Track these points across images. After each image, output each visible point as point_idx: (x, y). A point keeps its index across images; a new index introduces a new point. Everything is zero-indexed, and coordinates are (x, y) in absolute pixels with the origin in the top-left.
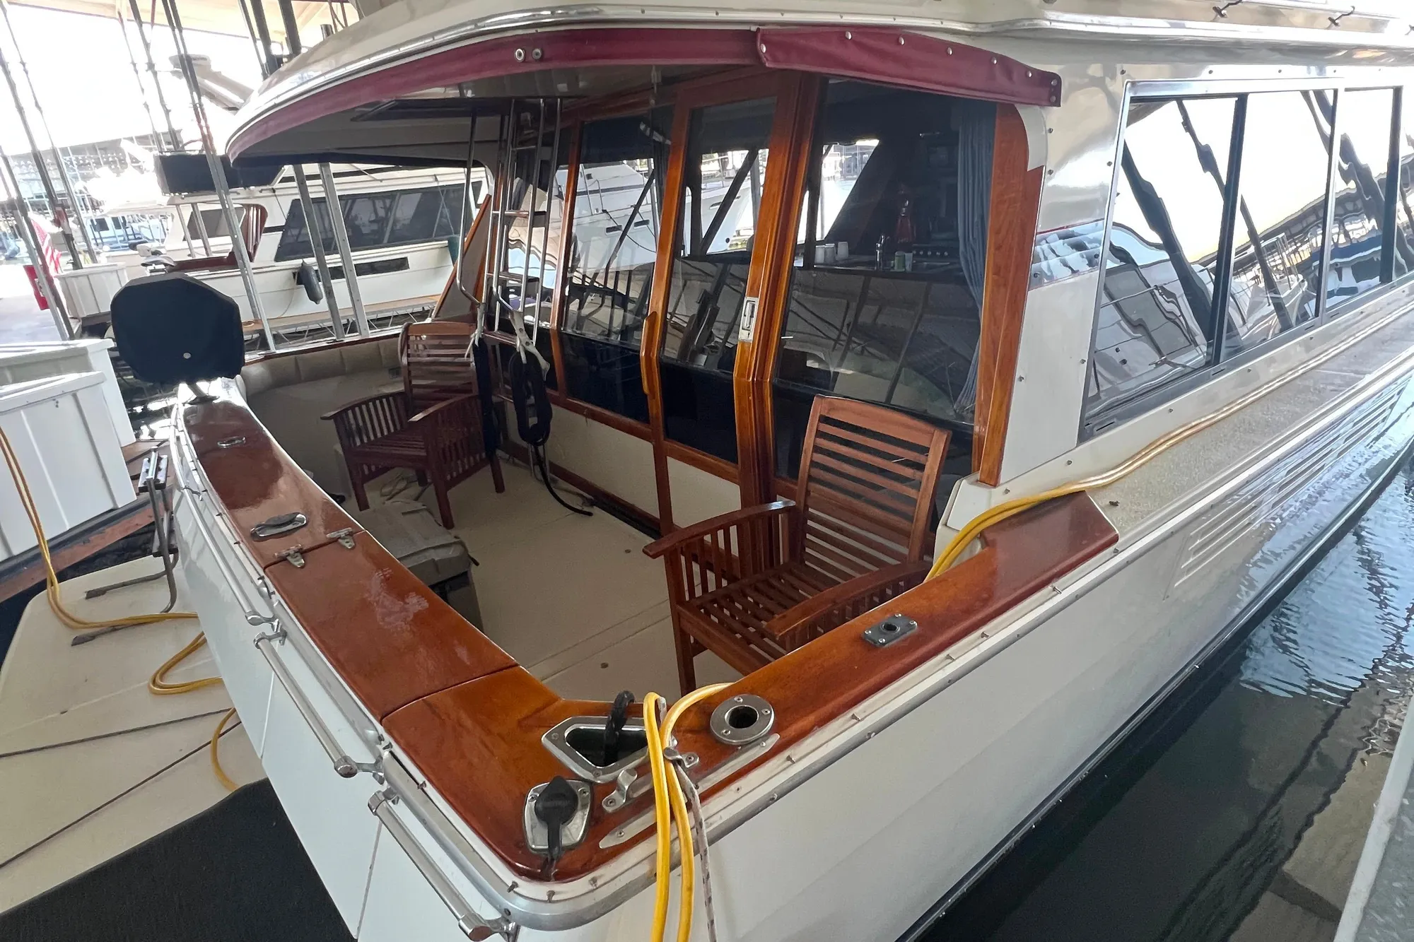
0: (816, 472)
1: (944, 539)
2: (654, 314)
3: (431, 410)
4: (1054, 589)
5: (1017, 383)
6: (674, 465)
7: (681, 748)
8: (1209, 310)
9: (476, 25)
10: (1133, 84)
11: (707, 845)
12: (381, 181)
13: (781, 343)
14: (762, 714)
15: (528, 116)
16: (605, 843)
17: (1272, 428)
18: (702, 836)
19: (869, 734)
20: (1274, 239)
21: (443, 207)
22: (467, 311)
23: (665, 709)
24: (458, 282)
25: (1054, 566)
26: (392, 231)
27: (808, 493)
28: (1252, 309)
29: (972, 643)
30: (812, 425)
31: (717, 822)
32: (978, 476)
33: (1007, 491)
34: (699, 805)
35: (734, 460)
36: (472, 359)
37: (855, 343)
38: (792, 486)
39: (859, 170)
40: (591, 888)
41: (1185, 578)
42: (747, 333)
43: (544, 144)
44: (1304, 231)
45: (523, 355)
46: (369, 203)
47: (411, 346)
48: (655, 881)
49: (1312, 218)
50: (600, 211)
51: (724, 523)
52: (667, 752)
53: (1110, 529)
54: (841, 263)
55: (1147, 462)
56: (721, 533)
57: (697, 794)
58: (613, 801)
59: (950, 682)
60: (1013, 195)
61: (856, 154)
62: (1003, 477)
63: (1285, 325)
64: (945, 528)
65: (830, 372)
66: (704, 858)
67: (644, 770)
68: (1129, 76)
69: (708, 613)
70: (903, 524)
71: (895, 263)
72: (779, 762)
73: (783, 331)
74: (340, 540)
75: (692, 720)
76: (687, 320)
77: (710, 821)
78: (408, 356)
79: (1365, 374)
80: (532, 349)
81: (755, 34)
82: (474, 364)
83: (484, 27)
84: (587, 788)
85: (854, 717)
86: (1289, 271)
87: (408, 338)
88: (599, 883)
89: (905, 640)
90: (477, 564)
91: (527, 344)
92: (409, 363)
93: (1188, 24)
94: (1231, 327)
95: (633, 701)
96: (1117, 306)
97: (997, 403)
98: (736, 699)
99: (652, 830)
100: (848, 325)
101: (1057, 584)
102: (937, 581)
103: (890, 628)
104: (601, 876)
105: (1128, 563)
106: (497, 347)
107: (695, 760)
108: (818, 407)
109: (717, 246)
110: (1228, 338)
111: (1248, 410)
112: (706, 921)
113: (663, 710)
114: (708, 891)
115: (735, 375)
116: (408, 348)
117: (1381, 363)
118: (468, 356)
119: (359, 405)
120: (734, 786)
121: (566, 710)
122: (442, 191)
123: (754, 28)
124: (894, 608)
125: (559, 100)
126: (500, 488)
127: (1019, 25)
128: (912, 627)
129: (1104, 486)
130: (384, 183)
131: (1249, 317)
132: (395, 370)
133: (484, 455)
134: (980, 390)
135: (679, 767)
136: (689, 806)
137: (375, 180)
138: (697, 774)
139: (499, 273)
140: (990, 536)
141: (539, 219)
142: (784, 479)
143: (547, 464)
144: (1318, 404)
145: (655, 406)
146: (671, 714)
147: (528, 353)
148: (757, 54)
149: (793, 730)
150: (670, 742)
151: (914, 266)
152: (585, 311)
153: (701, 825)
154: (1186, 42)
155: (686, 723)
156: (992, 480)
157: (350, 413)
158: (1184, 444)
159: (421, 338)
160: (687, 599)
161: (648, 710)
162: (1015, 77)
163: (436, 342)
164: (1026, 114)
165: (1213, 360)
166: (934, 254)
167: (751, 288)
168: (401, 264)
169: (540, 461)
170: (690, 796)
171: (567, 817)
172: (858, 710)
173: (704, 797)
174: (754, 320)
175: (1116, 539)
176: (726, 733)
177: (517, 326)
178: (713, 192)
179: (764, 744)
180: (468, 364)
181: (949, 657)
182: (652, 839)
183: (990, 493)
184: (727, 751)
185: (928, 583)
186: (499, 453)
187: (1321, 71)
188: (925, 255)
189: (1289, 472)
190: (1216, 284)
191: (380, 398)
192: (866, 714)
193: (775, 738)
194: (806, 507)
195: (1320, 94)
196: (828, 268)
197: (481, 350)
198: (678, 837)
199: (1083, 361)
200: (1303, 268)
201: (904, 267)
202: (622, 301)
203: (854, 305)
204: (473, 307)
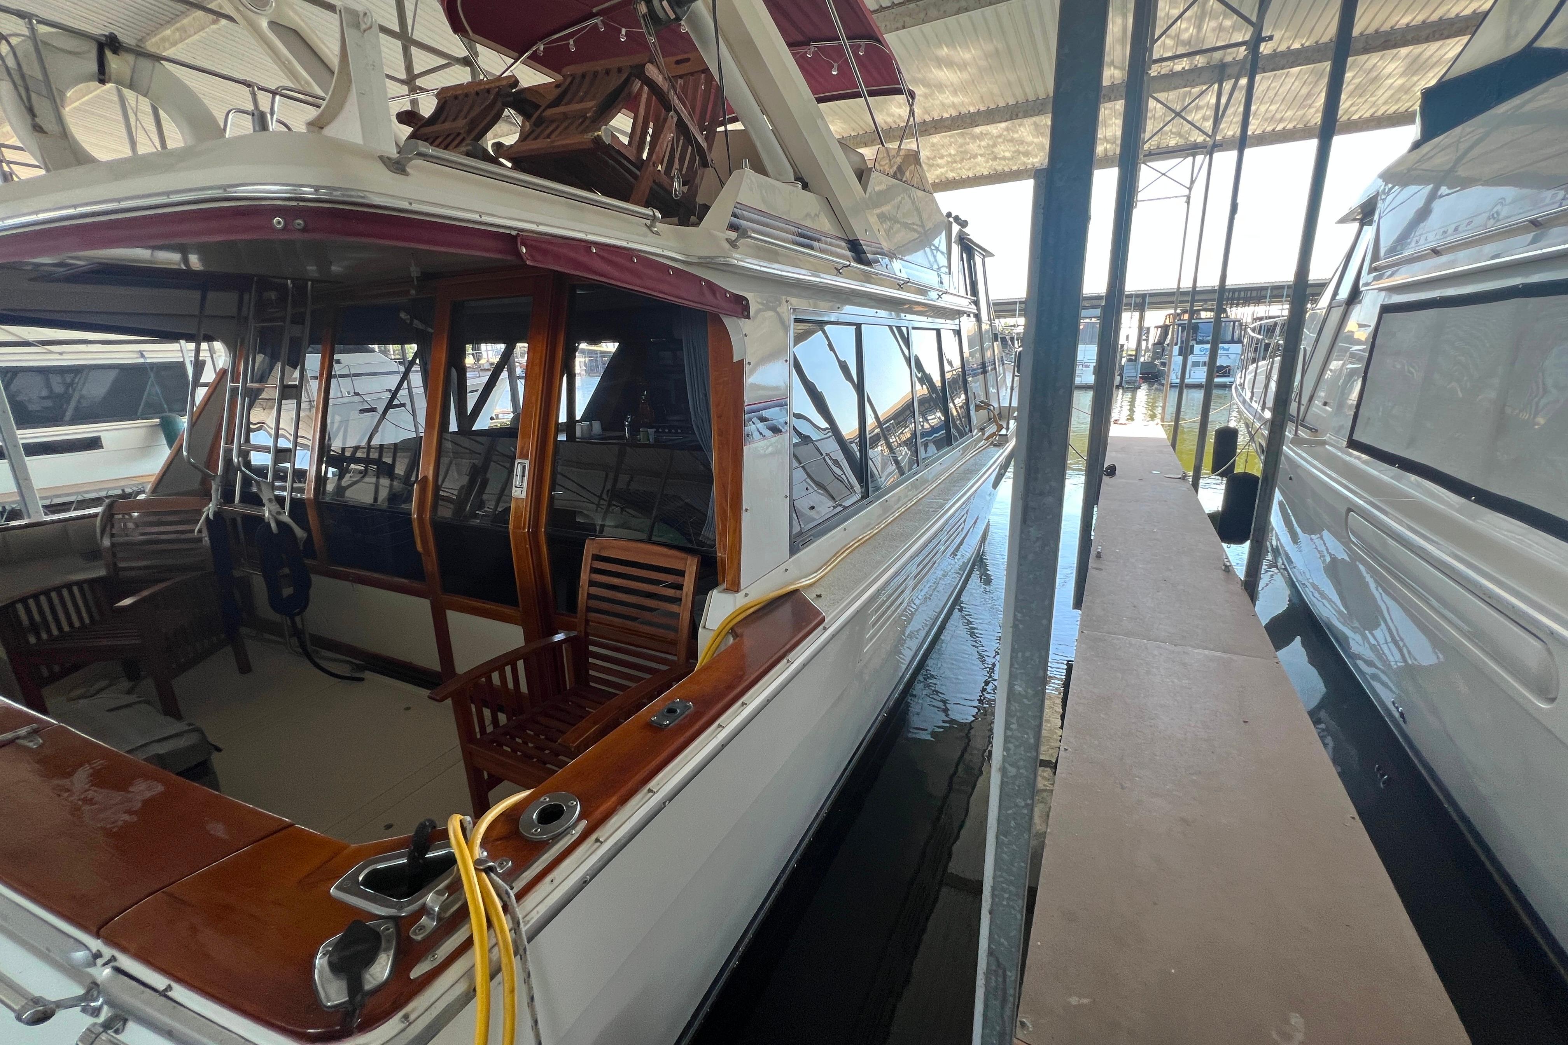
0: (593, 603)
1: (705, 640)
2: (425, 478)
3: (145, 593)
4: (788, 661)
5: (744, 513)
6: (454, 618)
7: (492, 856)
8: (859, 465)
9: (225, 190)
10: (794, 310)
11: (526, 943)
12: (61, 354)
13: (552, 498)
14: (568, 807)
15: (273, 295)
16: (415, 974)
17: (905, 536)
18: (521, 934)
19: (664, 803)
20: (888, 424)
21: (152, 385)
22: (196, 485)
23: (472, 825)
24: (185, 453)
25: (786, 644)
26: (77, 409)
27: (587, 621)
28: (883, 469)
29: (736, 711)
30: (586, 563)
31: (535, 917)
32: (724, 586)
33: (746, 595)
34: (515, 905)
35: (514, 603)
36: (205, 534)
37: (614, 505)
38: (573, 620)
39: (602, 371)
40: (403, 1026)
41: (870, 645)
42: (520, 489)
43: (293, 322)
44: (905, 420)
45: (273, 525)
46: (38, 379)
47: (116, 525)
48: (475, 996)
49: (908, 412)
50: (352, 394)
51: (511, 659)
52: (477, 863)
53: (819, 613)
54: (597, 437)
55: (835, 566)
56: (508, 669)
57: (512, 894)
58: (422, 928)
59: (723, 746)
60: (726, 379)
61: (597, 357)
62: (743, 583)
63: (902, 473)
64: (704, 630)
65: (594, 525)
66: (523, 959)
67: (456, 887)
68: (791, 305)
69: (500, 745)
70: (671, 635)
71: (641, 436)
72: (588, 846)
73: (553, 488)
74: (18, 741)
75: (500, 830)
76: (456, 492)
77: (527, 919)
78: (112, 536)
79: (948, 500)
80: (285, 518)
81: (515, 238)
82: (207, 539)
83: (236, 193)
84: (390, 924)
85: (650, 791)
86: (900, 445)
87: (112, 516)
88: (412, 1017)
89: (686, 717)
90: (219, 750)
91: (279, 513)
92: (113, 545)
93: (822, 275)
94: (873, 476)
95: (435, 827)
96: (803, 467)
97: (731, 530)
98: (542, 800)
99: (468, 943)
100: (608, 491)
101: (790, 657)
102: (704, 669)
103: (671, 711)
104: (413, 1010)
105: (834, 636)
106: (239, 520)
107: (507, 863)
108: (590, 548)
109: (482, 423)
110: (872, 482)
111: (890, 526)
112: (529, 1022)
113: (469, 827)
114: (530, 989)
115: (511, 527)
116: (112, 526)
117: (955, 494)
118: (200, 531)
119: (36, 596)
120: (548, 879)
121: (357, 855)
122: (152, 369)
123: (514, 233)
124: (674, 695)
125: (310, 283)
126: (245, 668)
127: (717, 260)
128: (690, 707)
129: (811, 585)
130: (64, 357)
131: (882, 472)
132: (93, 554)
133: (223, 636)
134: (718, 524)
135: (492, 875)
136: (505, 908)
137: (51, 352)
138: (510, 877)
139: (240, 445)
140: (739, 631)
141: (289, 392)
142: (563, 615)
143: (307, 636)
144: (928, 519)
145: (431, 564)
146: (477, 830)
147: (279, 523)
148: (518, 254)
149: (598, 814)
150: (479, 853)
151: (656, 440)
152: (345, 482)
153: (518, 923)
154: (821, 287)
155: (495, 833)
156: (734, 587)
157: (20, 607)
158: (856, 551)
159: (131, 516)
160: (478, 736)
161: (455, 833)
162: (718, 296)
163: (151, 519)
164: (728, 322)
165: (865, 495)
166: (670, 432)
167: (521, 453)
168: (93, 444)
169: (298, 633)
170: (506, 898)
171: (369, 960)
172: (652, 784)
173: (520, 896)
174: (526, 479)
175: (823, 620)
176: (537, 832)
177: (266, 495)
178: (475, 381)
179: (574, 832)
180: (200, 540)
181: (720, 726)
182: (469, 953)
183: (735, 597)
184: (539, 847)
185: (697, 671)
186: (244, 630)
187: (898, 316)
188: (664, 432)
189: (918, 566)
190: (860, 451)
191: (69, 586)
192: (660, 786)
193: (584, 823)
194: (587, 634)
195: (899, 328)
196: (588, 440)
197: (216, 524)
198: (496, 944)
199: (786, 497)
200: (906, 443)
201: (648, 440)
202: (388, 471)
203: (611, 475)
204: (205, 481)
